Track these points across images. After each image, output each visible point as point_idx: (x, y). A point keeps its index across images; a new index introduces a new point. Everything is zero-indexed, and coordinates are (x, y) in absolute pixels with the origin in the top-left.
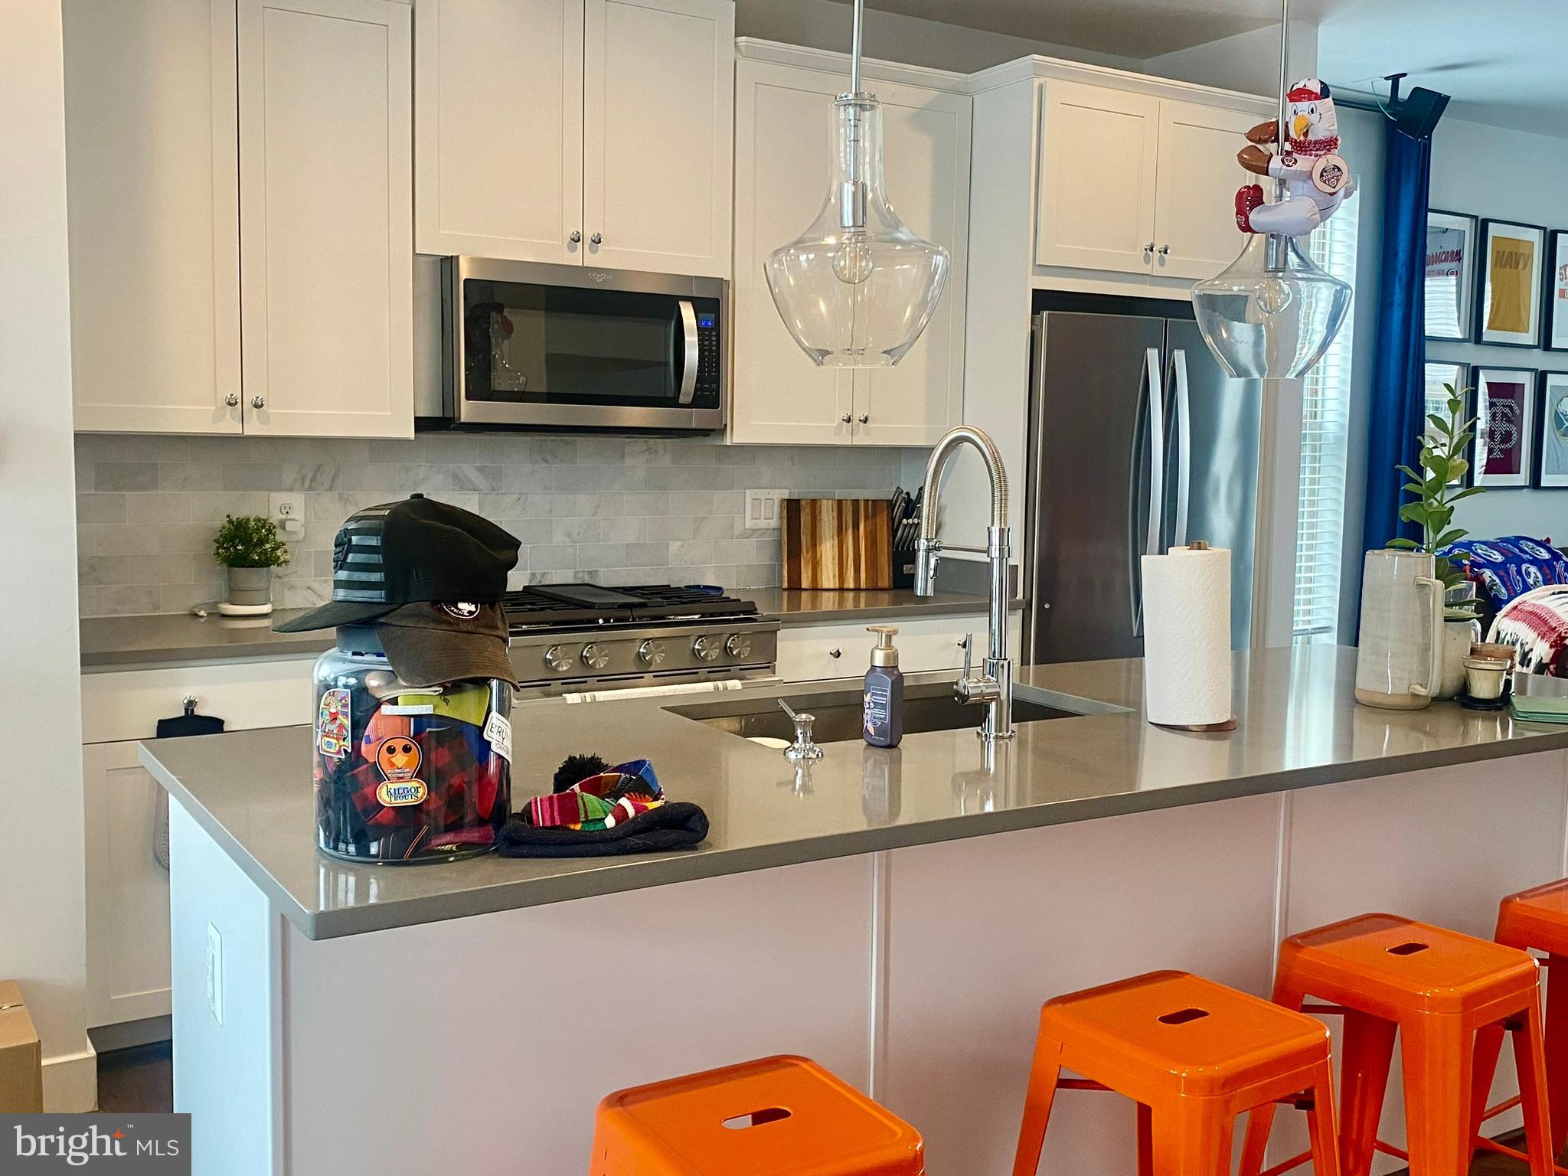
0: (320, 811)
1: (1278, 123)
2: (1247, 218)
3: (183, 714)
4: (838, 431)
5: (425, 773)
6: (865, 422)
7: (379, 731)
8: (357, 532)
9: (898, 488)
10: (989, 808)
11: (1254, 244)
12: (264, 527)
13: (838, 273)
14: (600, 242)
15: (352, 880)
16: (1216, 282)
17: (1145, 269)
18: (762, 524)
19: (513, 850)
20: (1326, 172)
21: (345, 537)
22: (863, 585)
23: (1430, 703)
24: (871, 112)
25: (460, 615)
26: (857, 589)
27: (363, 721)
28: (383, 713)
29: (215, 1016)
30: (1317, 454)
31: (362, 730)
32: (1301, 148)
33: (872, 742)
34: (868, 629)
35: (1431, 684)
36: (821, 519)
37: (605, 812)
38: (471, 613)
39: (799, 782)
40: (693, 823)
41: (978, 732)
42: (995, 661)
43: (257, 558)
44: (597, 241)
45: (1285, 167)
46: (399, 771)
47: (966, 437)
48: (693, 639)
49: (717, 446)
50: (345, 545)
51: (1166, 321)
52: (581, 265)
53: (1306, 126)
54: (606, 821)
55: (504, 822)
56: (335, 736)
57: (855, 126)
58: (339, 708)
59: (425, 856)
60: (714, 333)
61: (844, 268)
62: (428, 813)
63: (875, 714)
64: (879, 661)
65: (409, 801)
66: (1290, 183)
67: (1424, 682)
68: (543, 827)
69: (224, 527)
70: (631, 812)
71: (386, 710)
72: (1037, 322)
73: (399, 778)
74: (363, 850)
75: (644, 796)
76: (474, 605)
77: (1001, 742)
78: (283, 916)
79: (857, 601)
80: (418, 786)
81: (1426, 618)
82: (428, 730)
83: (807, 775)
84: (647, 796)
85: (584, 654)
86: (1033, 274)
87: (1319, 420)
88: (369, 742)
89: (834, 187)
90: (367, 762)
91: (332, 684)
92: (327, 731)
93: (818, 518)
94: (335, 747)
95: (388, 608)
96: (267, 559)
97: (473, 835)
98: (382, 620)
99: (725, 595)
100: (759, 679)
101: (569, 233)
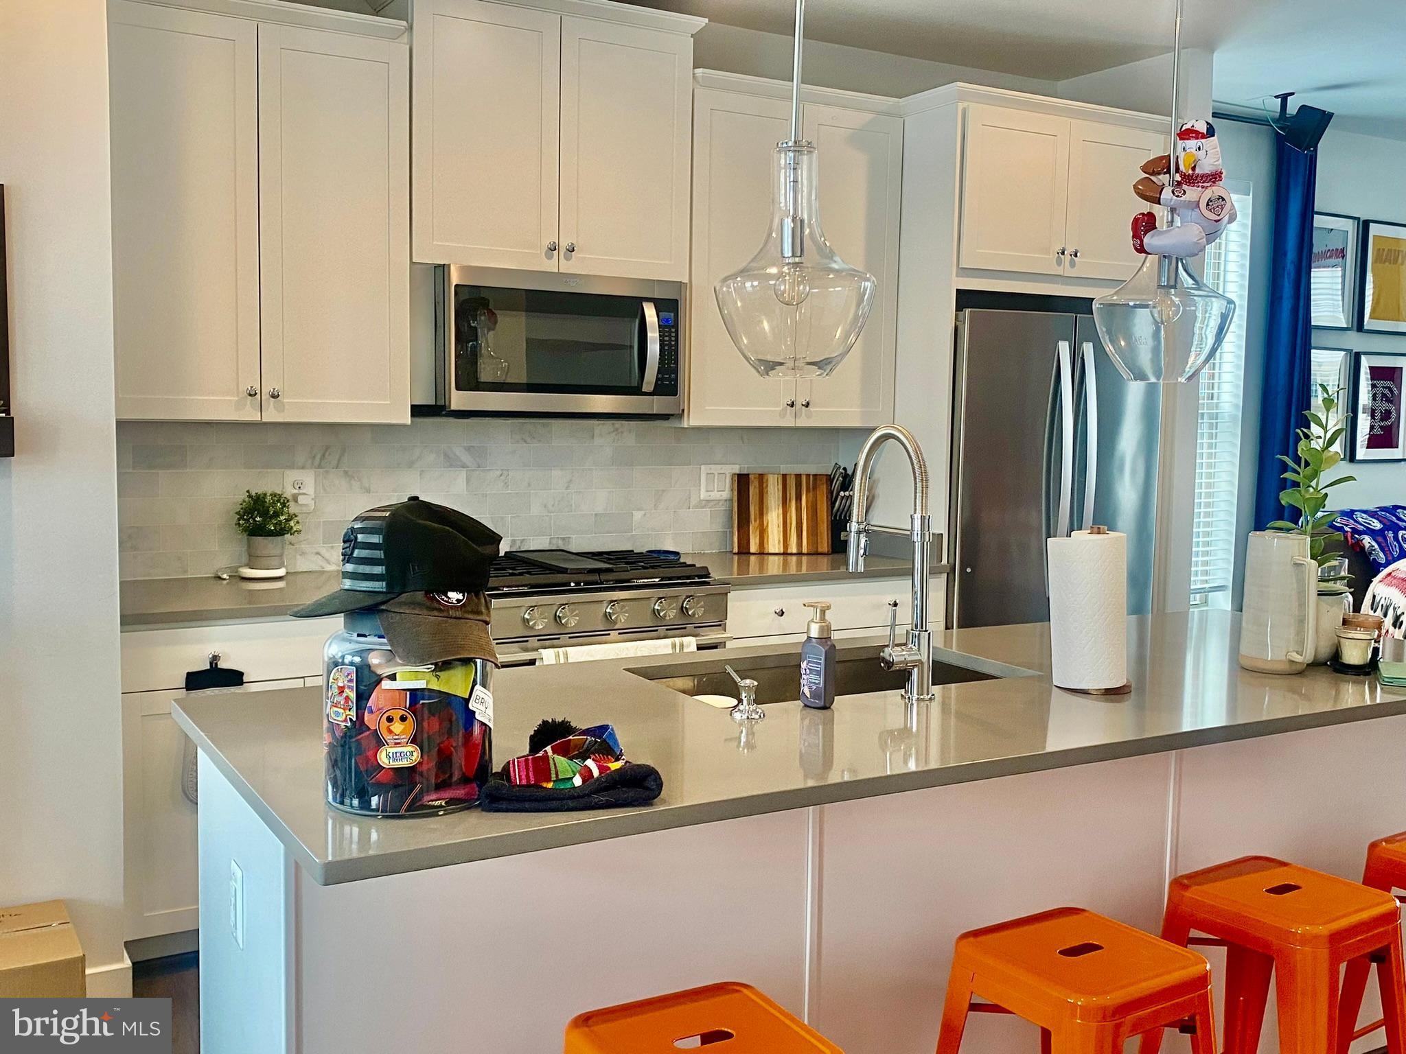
0: (329, 770)
1: (1170, 157)
2: (1142, 241)
3: (209, 668)
4: (783, 414)
5: (418, 740)
6: (807, 407)
7: (380, 703)
8: (363, 531)
9: (836, 464)
10: (912, 766)
11: (1148, 265)
12: (279, 501)
13: (779, 295)
14: (573, 251)
15: (356, 830)
16: (1115, 298)
17: (1059, 271)
18: (716, 495)
19: (494, 805)
20: (1211, 201)
21: (352, 534)
22: (805, 550)
23: (1306, 668)
24: (809, 156)
25: (450, 603)
26: (800, 554)
27: (366, 695)
28: (383, 688)
29: (237, 941)
30: (1214, 431)
31: (365, 702)
32: (1190, 180)
33: (808, 704)
35: (1306, 653)
36: (767, 491)
37: (573, 771)
38: (459, 601)
39: (743, 739)
40: (651, 783)
41: (902, 695)
42: (917, 633)
43: (273, 528)
44: (571, 250)
45: (1175, 197)
46: (397, 737)
47: (893, 435)
48: (653, 600)
49: (675, 427)
50: (351, 541)
51: (1076, 317)
52: (557, 271)
53: (1194, 161)
54: (574, 780)
55: (486, 781)
56: (342, 707)
57: (794, 169)
58: (346, 682)
59: (418, 810)
60: (673, 330)
61: (784, 292)
62: (421, 774)
63: (810, 680)
64: (814, 633)
65: (405, 763)
66: (1181, 211)
67: (1300, 650)
68: (520, 786)
69: (244, 501)
70: (596, 773)
71: (386, 684)
72: (961, 318)
73: (396, 744)
74: (365, 805)
75: (607, 757)
76: (461, 594)
77: (922, 704)
78: (296, 863)
79: (799, 564)
80: (413, 750)
81: (1301, 594)
82: (421, 702)
83: (751, 733)
84: (609, 757)
85: (558, 614)
86: (957, 276)
87: (1215, 401)
88: (371, 712)
89: (776, 221)
90: (369, 729)
91: (340, 661)
92: (335, 702)
93: (765, 490)
94: (343, 716)
95: (389, 596)
96: (281, 529)
97: (460, 793)
98: (383, 607)
99: (682, 560)
100: (712, 636)
101: (546, 243)
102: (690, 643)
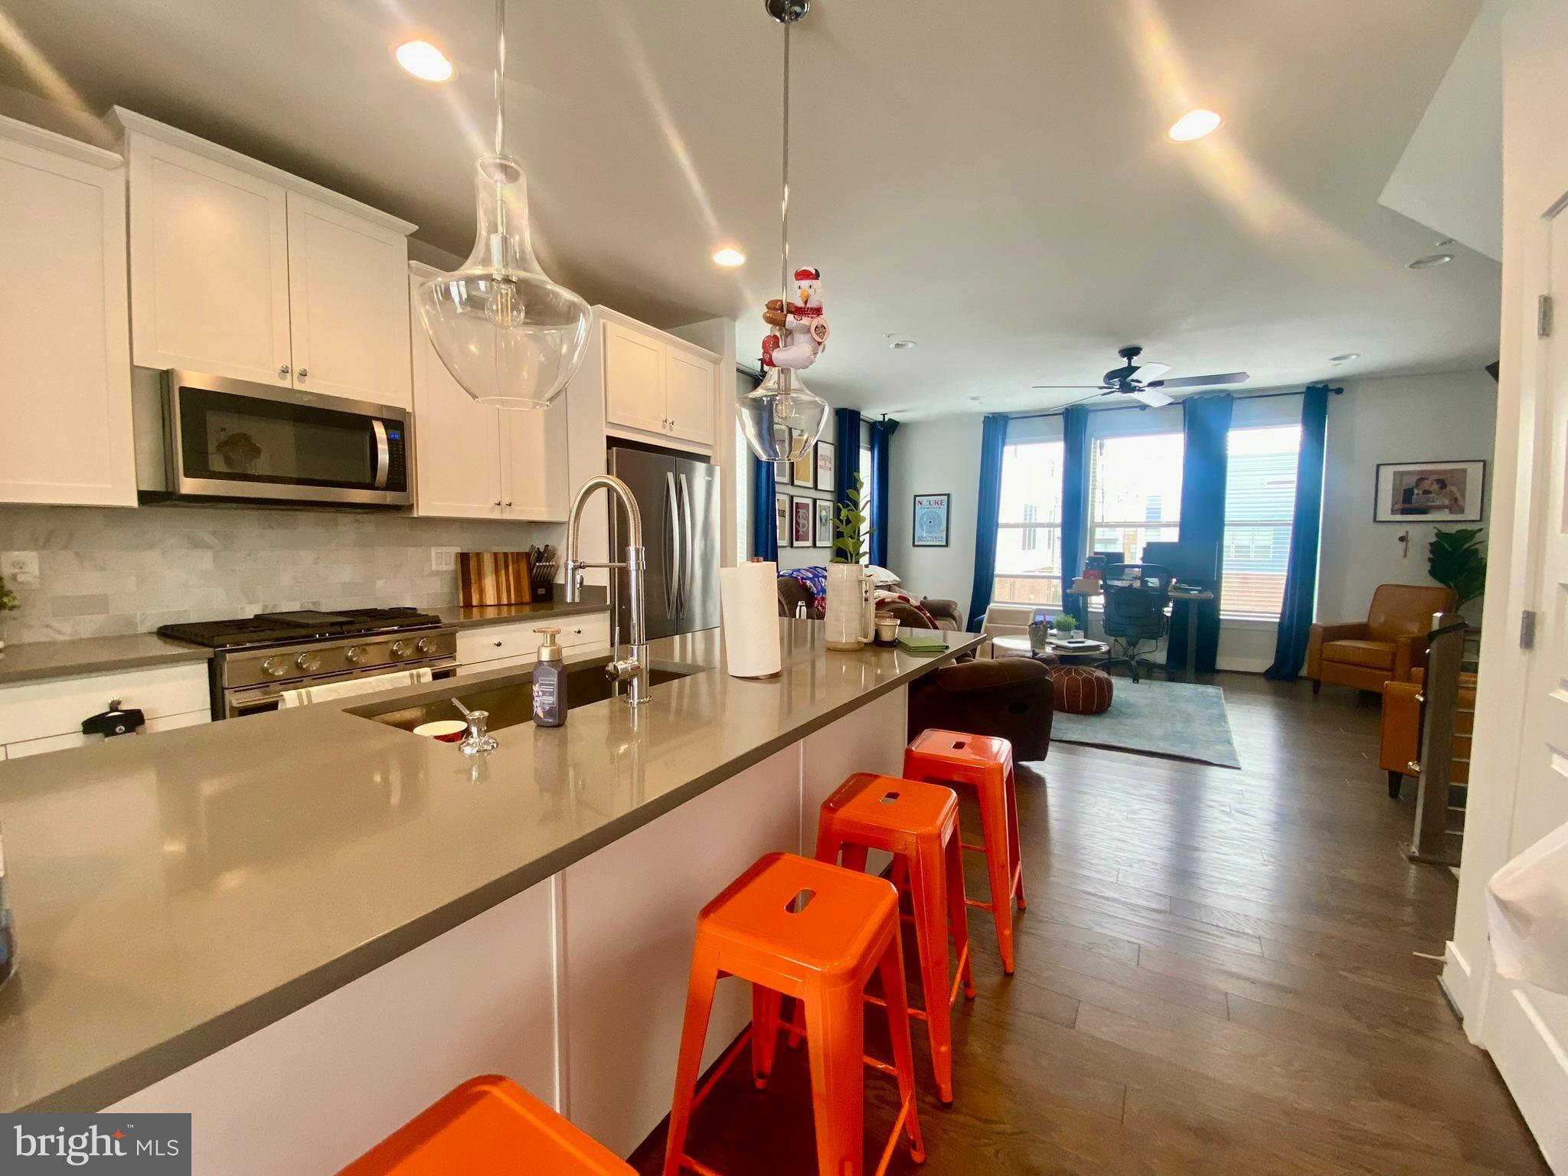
2: (771, 355)
4: (492, 510)
6: (510, 505)
14: (306, 375)
17: (663, 432)
18: (444, 568)
20: (818, 327)
22: (513, 602)
23: (865, 647)
26: (509, 605)
32: (800, 312)
33: (541, 724)
34: (534, 631)
35: (869, 636)
36: (484, 564)
39: (475, 773)
41: (625, 701)
44: (303, 374)
45: (795, 322)
48: (392, 643)
49: (407, 517)
51: (676, 461)
52: (294, 388)
60: (400, 443)
63: (544, 697)
64: (545, 655)
67: (863, 634)
72: (610, 455)
77: (643, 706)
79: (509, 611)
85: (298, 661)
86: (606, 428)
93: (482, 563)
99: (418, 612)
100: (445, 665)
101: (279, 367)
102: (426, 673)
